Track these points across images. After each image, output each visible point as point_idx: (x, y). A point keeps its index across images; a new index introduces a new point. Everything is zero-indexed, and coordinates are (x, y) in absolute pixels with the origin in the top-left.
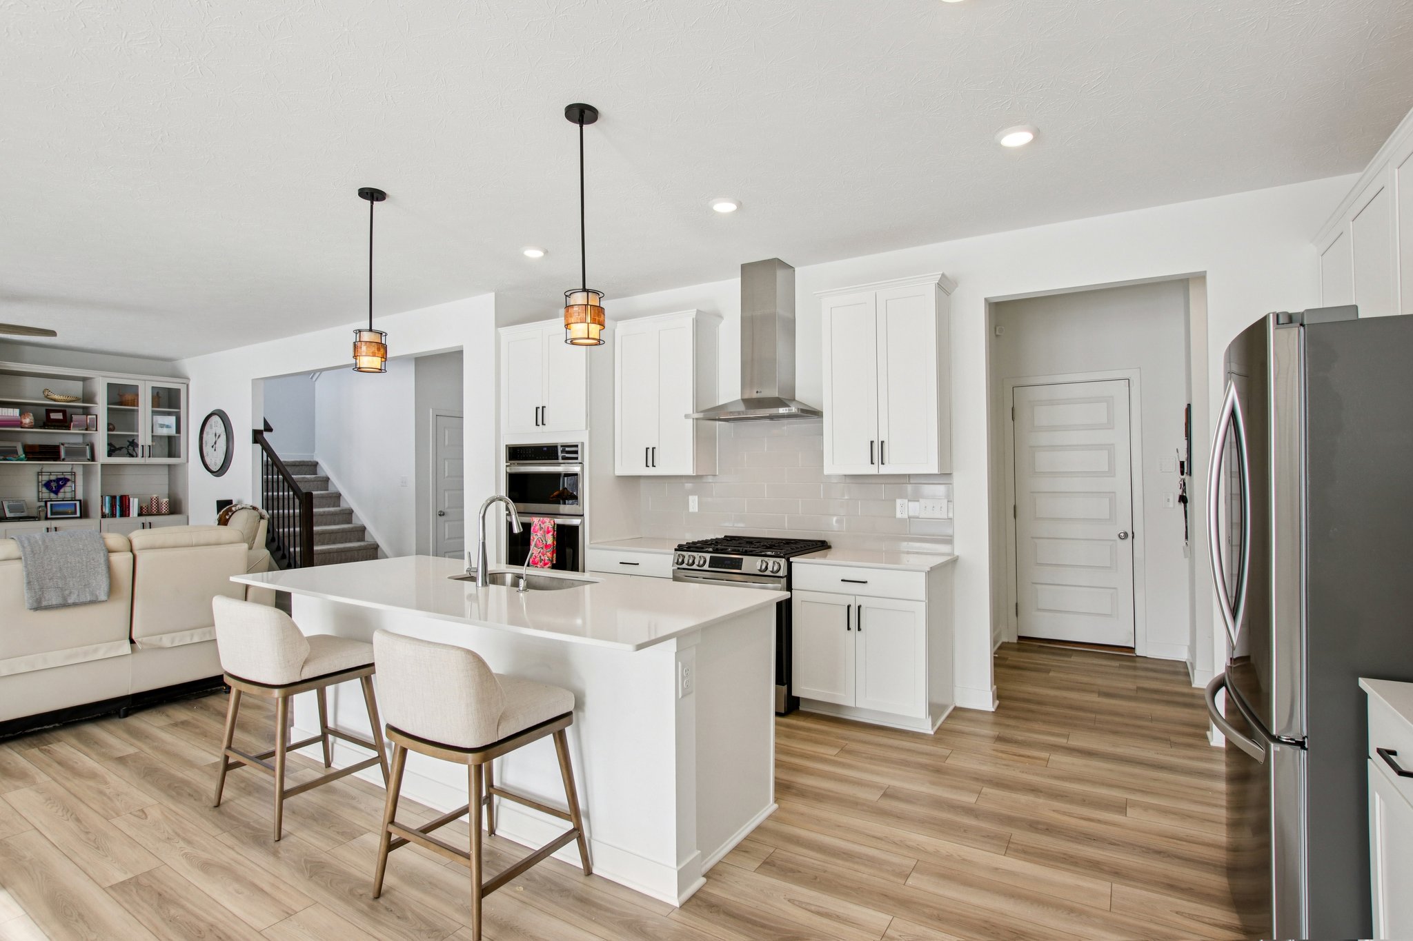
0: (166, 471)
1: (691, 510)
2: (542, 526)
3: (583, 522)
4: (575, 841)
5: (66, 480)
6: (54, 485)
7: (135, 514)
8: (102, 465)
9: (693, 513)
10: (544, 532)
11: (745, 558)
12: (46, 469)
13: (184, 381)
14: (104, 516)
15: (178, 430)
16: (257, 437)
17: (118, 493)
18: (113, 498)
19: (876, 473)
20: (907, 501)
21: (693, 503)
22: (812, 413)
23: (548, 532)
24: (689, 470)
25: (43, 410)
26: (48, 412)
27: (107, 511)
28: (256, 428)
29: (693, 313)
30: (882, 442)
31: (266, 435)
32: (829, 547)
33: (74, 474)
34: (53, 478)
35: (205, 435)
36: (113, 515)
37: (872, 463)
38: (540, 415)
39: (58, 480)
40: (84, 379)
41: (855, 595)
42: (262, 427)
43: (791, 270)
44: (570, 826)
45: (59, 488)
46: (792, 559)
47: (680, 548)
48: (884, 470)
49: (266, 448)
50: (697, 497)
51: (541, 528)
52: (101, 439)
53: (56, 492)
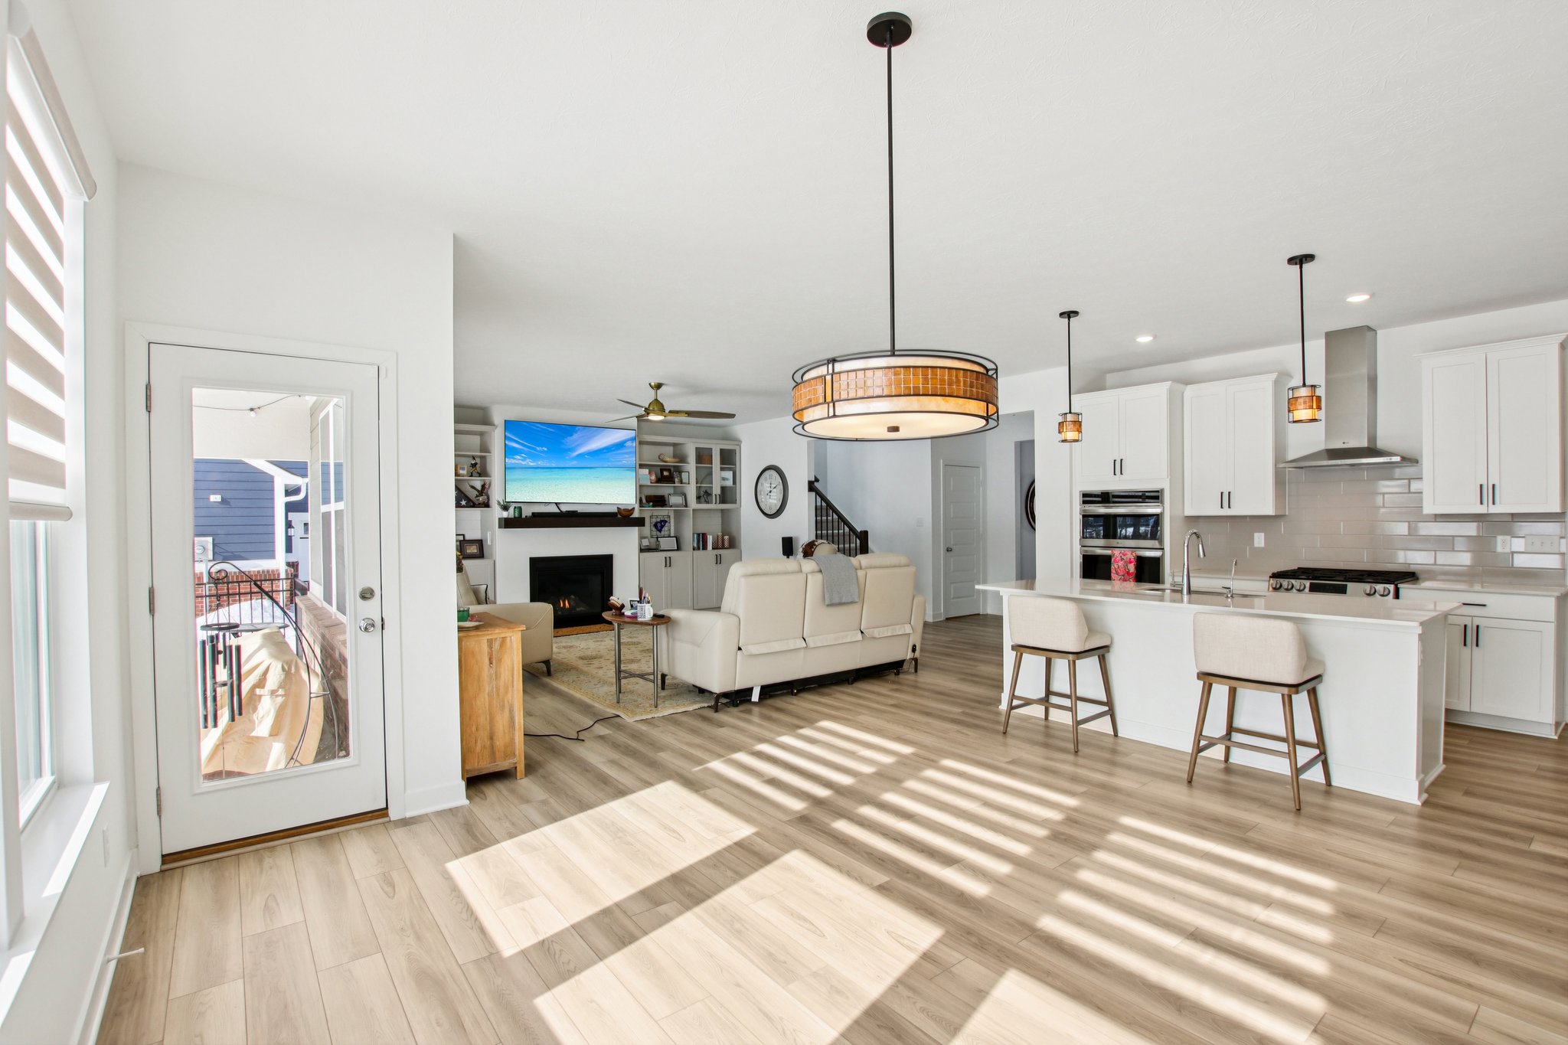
0: (719, 514)
1: (1256, 545)
2: (1125, 558)
3: (1163, 555)
4: (1320, 764)
5: (666, 522)
6: (659, 525)
7: (711, 548)
8: (693, 510)
9: (1259, 549)
10: (1125, 562)
11: (1348, 583)
12: (655, 514)
13: (736, 443)
14: (694, 549)
15: (734, 482)
16: (812, 487)
17: (701, 531)
18: (699, 535)
19: (1485, 512)
20: (1509, 537)
21: (1259, 540)
22: (1410, 460)
23: (1131, 562)
24: (1269, 510)
25: (658, 469)
26: (662, 471)
27: (695, 545)
28: (810, 480)
29: (1274, 376)
30: (1494, 486)
31: (816, 484)
32: (1417, 579)
33: (669, 517)
34: (659, 520)
35: (759, 484)
36: (699, 549)
37: (1481, 503)
38: (1118, 467)
39: (662, 521)
40: (675, 445)
41: (1472, 616)
42: (813, 480)
43: (1374, 332)
44: (1316, 752)
45: (662, 527)
46: (1399, 586)
47: (1275, 576)
48: (1493, 510)
49: (818, 493)
50: (1263, 534)
51: (1122, 559)
52: (691, 491)
53: (660, 531)
